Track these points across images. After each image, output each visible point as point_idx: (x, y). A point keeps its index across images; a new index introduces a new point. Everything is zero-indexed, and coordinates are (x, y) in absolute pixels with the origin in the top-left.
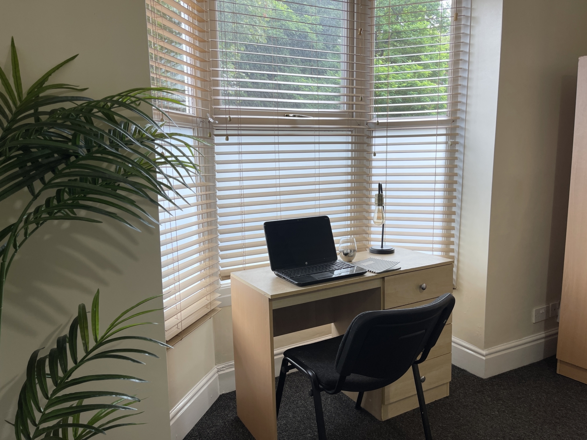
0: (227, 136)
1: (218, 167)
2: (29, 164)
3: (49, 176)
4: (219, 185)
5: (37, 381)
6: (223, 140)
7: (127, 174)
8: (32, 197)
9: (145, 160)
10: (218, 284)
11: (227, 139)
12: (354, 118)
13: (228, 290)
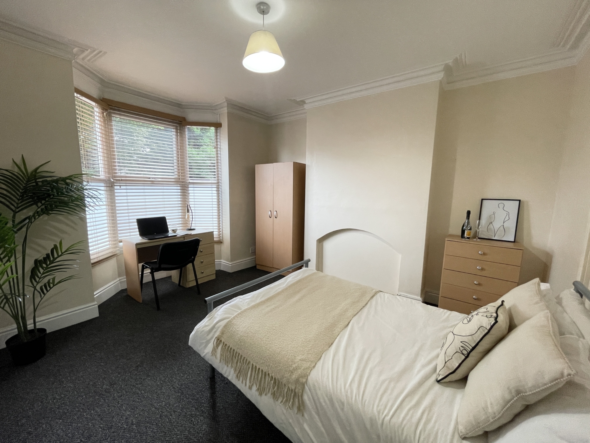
0: (120, 186)
1: (116, 198)
2: (36, 198)
3: (43, 202)
4: (117, 205)
5: (39, 265)
6: (118, 187)
7: (72, 201)
8: (37, 208)
9: (79, 197)
10: (118, 244)
11: (120, 187)
12: (180, 180)
13: (122, 248)
